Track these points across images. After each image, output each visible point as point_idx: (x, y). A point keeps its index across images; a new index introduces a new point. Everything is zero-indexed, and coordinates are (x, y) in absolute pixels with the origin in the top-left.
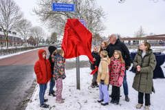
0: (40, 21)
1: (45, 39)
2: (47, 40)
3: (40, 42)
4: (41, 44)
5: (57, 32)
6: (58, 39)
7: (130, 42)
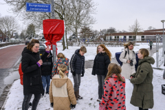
0: (11, 11)
1: (19, 33)
2: (22, 34)
3: (12, 37)
4: (13, 39)
5: (35, 24)
6: (37, 33)
7: (125, 37)
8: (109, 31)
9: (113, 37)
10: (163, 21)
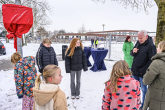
7: (73, 37)
8: (60, 32)
9: (64, 37)
10: (103, 25)
